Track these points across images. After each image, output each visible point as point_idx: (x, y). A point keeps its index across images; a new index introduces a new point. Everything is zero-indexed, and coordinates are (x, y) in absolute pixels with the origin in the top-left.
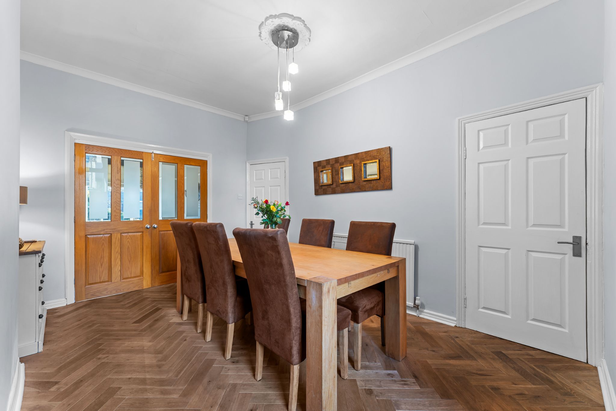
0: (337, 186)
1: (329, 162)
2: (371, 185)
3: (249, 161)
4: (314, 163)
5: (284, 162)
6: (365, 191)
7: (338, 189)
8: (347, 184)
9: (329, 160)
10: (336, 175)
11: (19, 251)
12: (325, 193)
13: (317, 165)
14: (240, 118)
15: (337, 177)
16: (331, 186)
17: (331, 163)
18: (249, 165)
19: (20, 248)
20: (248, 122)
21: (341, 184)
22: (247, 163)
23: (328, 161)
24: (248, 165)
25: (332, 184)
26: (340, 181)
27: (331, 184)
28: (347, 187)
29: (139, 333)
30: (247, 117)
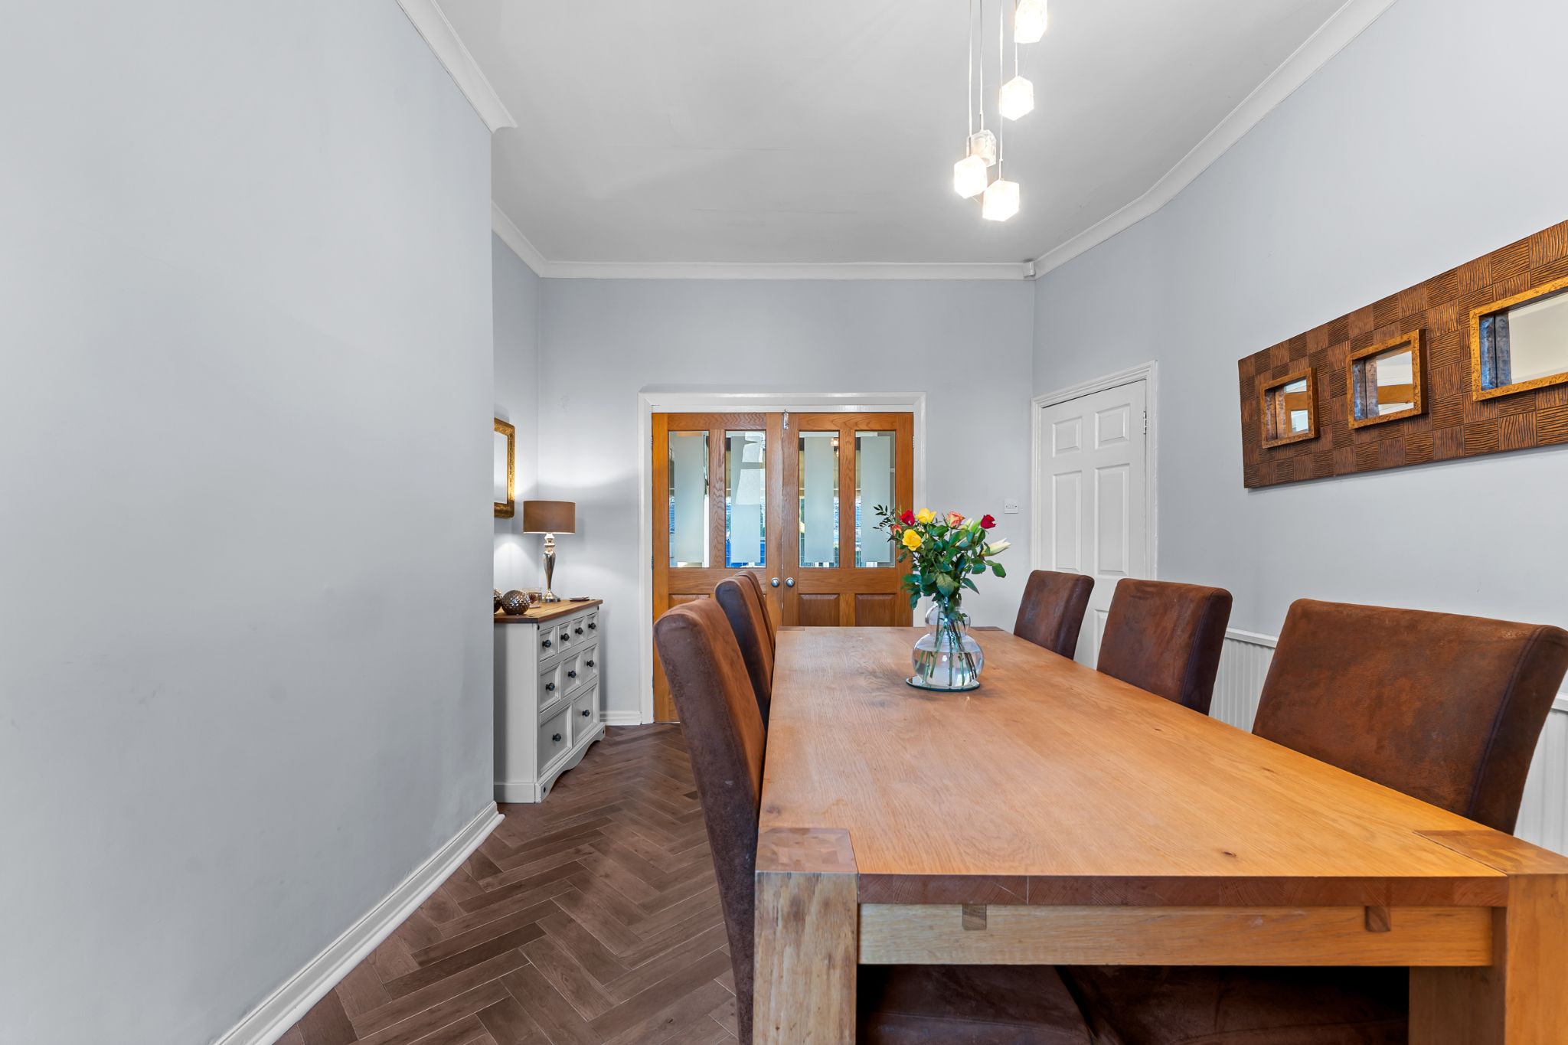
0: (1338, 444)
1: (1305, 345)
2: (1533, 419)
3: (1038, 398)
4: (1242, 362)
5: (1144, 381)
6: (1493, 451)
7: (1348, 456)
8: (1388, 429)
9: (1302, 338)
10: (1334, 395)
11: (495, 615)
12: (1288, 478)
13: (1252, 370)
14: (1014, 273)
15: (1336, 403)
16: (1314, 447)
17: (1312, 348)
18: (1040, 408)
19: (495, 611)
20: (1037, 277)
21: (1358, 430)
22: (1033, 403)
23: (1297, 345)
24: (1036, 410)
25: (1318, 437)
26: (1351, 419)
27: (1312, 435)
28: (1388, 442)
29: (675, 821)
30: (1031, 264)
